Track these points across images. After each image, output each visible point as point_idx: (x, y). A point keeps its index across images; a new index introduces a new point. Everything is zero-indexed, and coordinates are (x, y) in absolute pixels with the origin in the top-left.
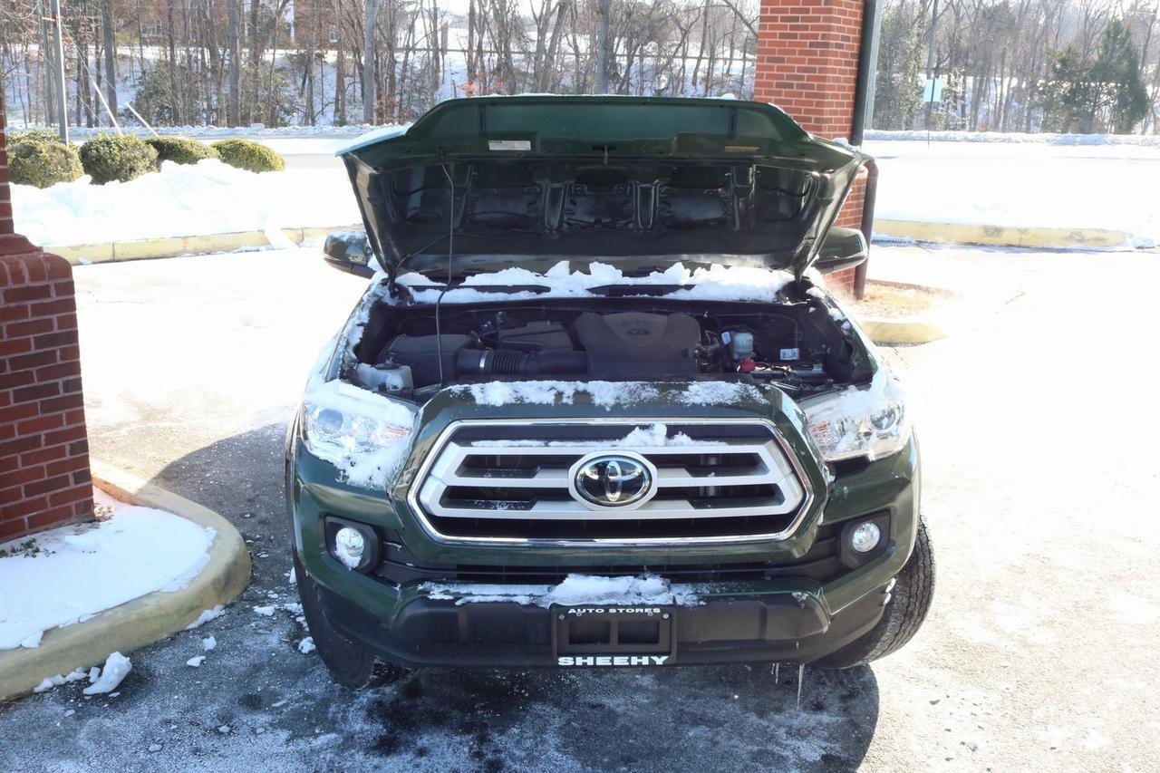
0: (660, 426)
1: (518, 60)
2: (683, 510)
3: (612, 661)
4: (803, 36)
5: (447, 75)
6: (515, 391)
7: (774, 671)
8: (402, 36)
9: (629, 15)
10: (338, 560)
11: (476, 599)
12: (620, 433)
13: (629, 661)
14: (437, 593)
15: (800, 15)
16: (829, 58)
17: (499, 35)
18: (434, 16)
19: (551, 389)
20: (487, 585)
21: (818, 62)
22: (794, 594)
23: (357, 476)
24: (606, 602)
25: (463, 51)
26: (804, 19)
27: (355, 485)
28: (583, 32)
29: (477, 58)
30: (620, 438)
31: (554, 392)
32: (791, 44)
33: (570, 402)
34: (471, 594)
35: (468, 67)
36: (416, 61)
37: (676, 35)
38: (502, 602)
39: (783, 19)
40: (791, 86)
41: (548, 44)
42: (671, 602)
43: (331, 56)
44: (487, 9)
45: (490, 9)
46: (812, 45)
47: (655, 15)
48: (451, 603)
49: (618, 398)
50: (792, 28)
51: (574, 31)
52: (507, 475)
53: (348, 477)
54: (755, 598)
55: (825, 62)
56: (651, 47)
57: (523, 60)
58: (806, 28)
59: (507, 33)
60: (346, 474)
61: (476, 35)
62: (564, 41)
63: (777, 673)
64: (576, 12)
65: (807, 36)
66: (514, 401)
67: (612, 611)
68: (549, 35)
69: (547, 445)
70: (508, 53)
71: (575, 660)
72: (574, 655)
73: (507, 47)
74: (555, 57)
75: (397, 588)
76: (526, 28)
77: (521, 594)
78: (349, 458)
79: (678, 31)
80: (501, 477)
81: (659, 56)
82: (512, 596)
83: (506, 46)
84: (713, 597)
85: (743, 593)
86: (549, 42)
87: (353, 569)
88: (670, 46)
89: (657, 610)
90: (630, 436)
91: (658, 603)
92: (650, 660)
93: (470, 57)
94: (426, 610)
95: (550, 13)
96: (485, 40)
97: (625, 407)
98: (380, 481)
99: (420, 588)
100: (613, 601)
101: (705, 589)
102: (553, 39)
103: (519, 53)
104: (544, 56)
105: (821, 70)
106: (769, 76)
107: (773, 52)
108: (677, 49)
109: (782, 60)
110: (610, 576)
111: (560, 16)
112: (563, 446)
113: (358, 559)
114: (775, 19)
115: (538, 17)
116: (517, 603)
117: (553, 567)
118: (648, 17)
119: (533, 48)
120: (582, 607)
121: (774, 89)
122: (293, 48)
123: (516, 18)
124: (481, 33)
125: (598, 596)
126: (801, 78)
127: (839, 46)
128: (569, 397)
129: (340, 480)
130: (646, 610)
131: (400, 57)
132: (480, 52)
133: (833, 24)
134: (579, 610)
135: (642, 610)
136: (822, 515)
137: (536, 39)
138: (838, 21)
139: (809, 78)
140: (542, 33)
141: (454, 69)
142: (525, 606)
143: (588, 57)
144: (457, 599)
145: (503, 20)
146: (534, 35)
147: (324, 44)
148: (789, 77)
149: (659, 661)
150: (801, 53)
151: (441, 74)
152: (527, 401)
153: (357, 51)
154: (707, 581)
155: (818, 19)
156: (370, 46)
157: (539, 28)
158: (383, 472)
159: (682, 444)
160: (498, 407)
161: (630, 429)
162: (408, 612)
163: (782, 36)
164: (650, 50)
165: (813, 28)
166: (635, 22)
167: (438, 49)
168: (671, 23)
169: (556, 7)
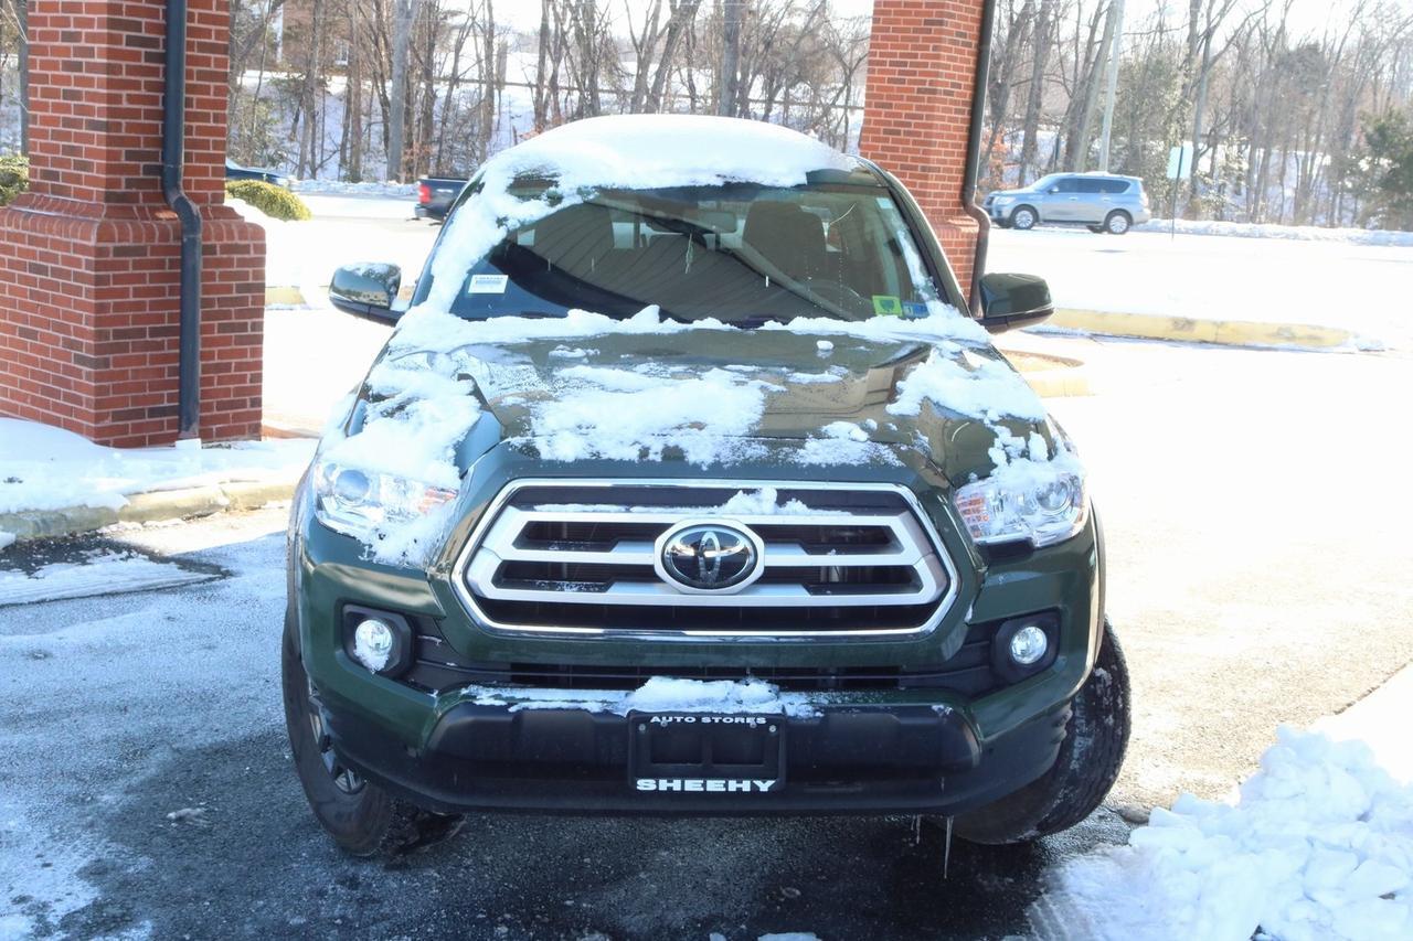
0: (769, 489)
1: (608, 102)
2: (797, 597)
3: (704, 785)
4: (911, 82)
5: (505, 118)
6: (590, 445)
7: (915, 826)
8: (444, 62)
9: (768, 45)
10: (358, 662)
11: (534, 705)
12: (719, 498)
13: (726, 786)
14: (486, 697)
15: (909, 60)
16: (937, 105)
17: (584, 66)
18: (489, 32)
19: (634, 444)
20: (550, 690)
21: (925, 108)
22: (935, 707)
23: (386, 551)
24: (698, 709)
25: (530, 85)
26: (912, 64)
27: (384, 563)
28: (703, 66)
29: (548, 96)
30: (719, 505)
31: (638, 447)
32: (899, 90)
33: (658, 458)
34: (528, 700)
35: (536, 109)
36: (464, 97)
37: (836, 76)
38: (567, 710)
39: (892, 64)
40: (898, 133)
41: (651, 81)
42: (779, 711)
43: (337, 84)
44: (566, 28)
45: (571, 27)
46: (919, 91)
47: (806, 44)
48: (503, 709)
49: (717, 456)
50: (901, 73)
51: (690, 63)
52: (578, 548)
53: (375, 553)
54: (886, 710)
55: (932, 109)
56: (800, 91)
57: (616, 103)
58: (914, 73)
59: (593, 62)
60: (373, 549)
61: (549, 63)
62: (675, 77)
63: (918, 829)
64: (694, 37)
65: (915, 82)
66: (588, 457)
67: (706, 720)
68: (653, 67)
69: (628, 511)
70: (594, 90)
71: (657, 784)
72: (656, 776)
73: (593, 82)
74: (662, 100)
75: (434, 695)
76: (622, 57)
77: (592, 700)
78: (377, 530)
79: (839, 69)
80: (569, 550)
81: (813, 104)
82: (580, 702)
83: (591, 81)
84: (831, 708)
85: (871, 704)
86: (654, 77)
87: (378, 672)
88: (828, 91)
89: (762, 721)
90: (731, 501)
91: (763, 712)
92: (753, 785)
93: (540, 93)
94: (469, 719)
95: (655, 37)
96: (561, 70)
97: (725, 466)
98: (416, 557)
99: (464, 691)
100: (707, 709)
101: (823, 699)
102: (658, 74)
103: (610, 92)
104: (645, 97)
105: (928, 117)
106: (877, 122)
107: (881, 97)
108: (838, 96)
109: (890, 106)
110: (704, 681)
111: (669, 43)
112: (648, 512)
113: (385, 658)
114: (883, 63)
115: (638, 42)
116: (586, 710)
117: (633, 668)
118: (795, 48)
119: (629, 85)
120: (668, 714)
121: (882, 135)
122: (282, 71)
123: (607, 42)
124: (557, 61)
125: (688, 703)
126: (909, 125)
127: (947, 93)
128: (656, 453)
129: (364, 558)
130: (749, 720)
131: (441, 90)
132: (554, 87)
133: (941, 70)
134: (664, 718)
135: (742, 720)
136: (971, 610)
137: (635, 73)
138: (947, 67)
139: (917, 125)
140: (643, 65)
141: (515, 111)
142: (596, 714)
143: (709, 101)
144: (510, 705)
145: (589, 44)
146: (631, 66)
147: (329, 68)
148: (896, 124)
149: (764, 786)
150: (909, 99)
151: (495, 118)
152: (604, 457)
153: (379, 78)
154: (825, 690)
155: (926, 65)
156: (400, 72)
157: (639, 58)
158: (421, 546)
159: (795, 513)
160: (568, 464)
161: (732, 493)
162: (447, 723)
163: (890, 81)
164: (799, 95)
165: (922, 74)
166: (777, 54)
167: (495, 82)
168: (830, 58)
169: (664, 30)
